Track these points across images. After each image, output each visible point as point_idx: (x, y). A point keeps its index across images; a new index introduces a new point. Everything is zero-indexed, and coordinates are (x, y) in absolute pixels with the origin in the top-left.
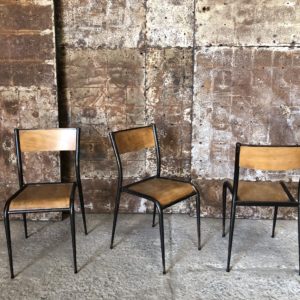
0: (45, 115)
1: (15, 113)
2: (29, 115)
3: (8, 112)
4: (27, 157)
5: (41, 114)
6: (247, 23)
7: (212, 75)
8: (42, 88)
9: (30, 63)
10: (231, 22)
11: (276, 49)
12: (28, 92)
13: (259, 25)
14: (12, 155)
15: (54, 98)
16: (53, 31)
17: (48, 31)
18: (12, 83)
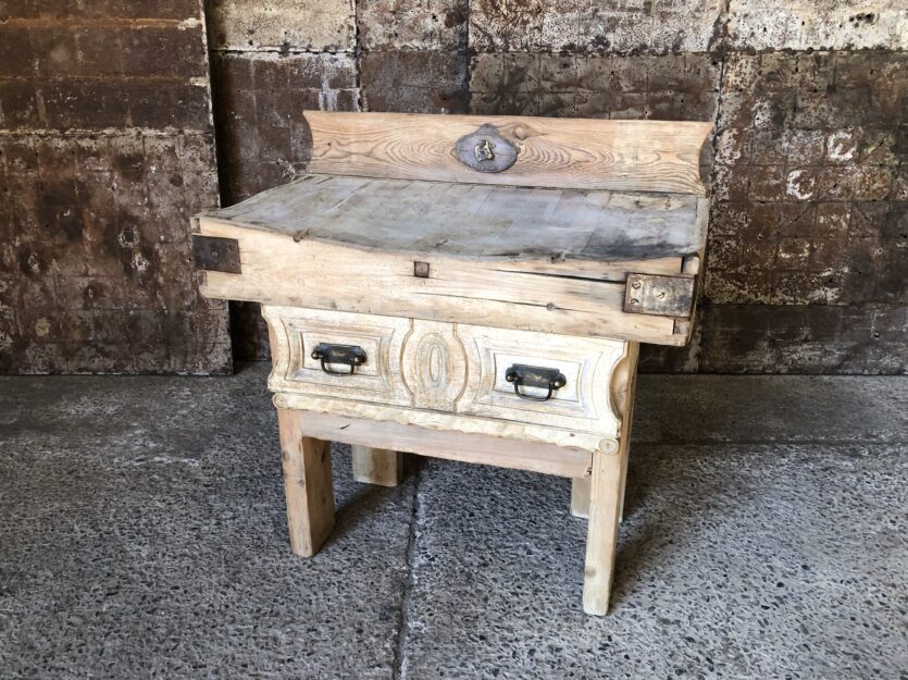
0: (195, 182)
1: (138, 179)
2: (165, 181)
3: (126, 175)
4: (164, 260)
5: (186, 180)
8: (187, 131)
9: (162, 82)
12: (160, 138)
14: (138, 257)
15: (208, 149)
16: (203, 21)
17: (191, 22)
18: (129, 121)
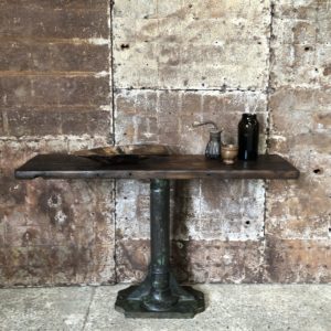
6: (172, 63)
7: (135, 121)
10: (154, 61)
11: (205, 93)
13: (186, 65)
